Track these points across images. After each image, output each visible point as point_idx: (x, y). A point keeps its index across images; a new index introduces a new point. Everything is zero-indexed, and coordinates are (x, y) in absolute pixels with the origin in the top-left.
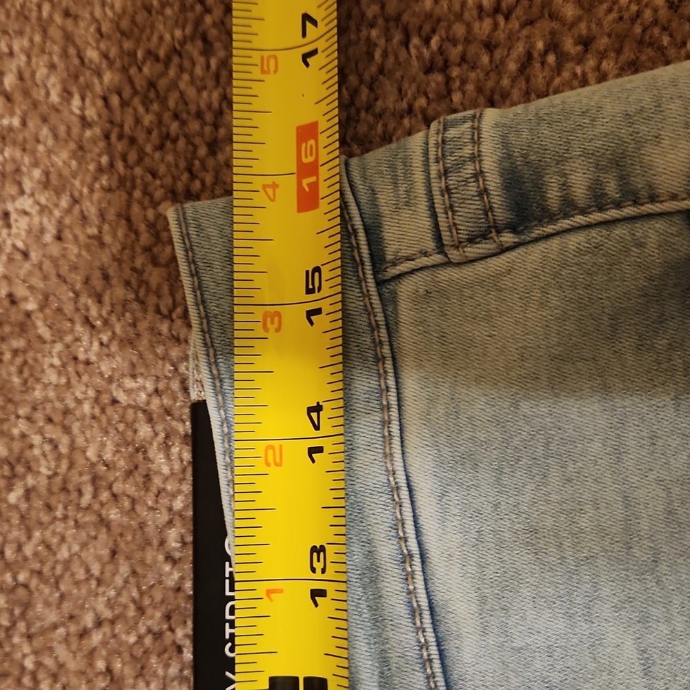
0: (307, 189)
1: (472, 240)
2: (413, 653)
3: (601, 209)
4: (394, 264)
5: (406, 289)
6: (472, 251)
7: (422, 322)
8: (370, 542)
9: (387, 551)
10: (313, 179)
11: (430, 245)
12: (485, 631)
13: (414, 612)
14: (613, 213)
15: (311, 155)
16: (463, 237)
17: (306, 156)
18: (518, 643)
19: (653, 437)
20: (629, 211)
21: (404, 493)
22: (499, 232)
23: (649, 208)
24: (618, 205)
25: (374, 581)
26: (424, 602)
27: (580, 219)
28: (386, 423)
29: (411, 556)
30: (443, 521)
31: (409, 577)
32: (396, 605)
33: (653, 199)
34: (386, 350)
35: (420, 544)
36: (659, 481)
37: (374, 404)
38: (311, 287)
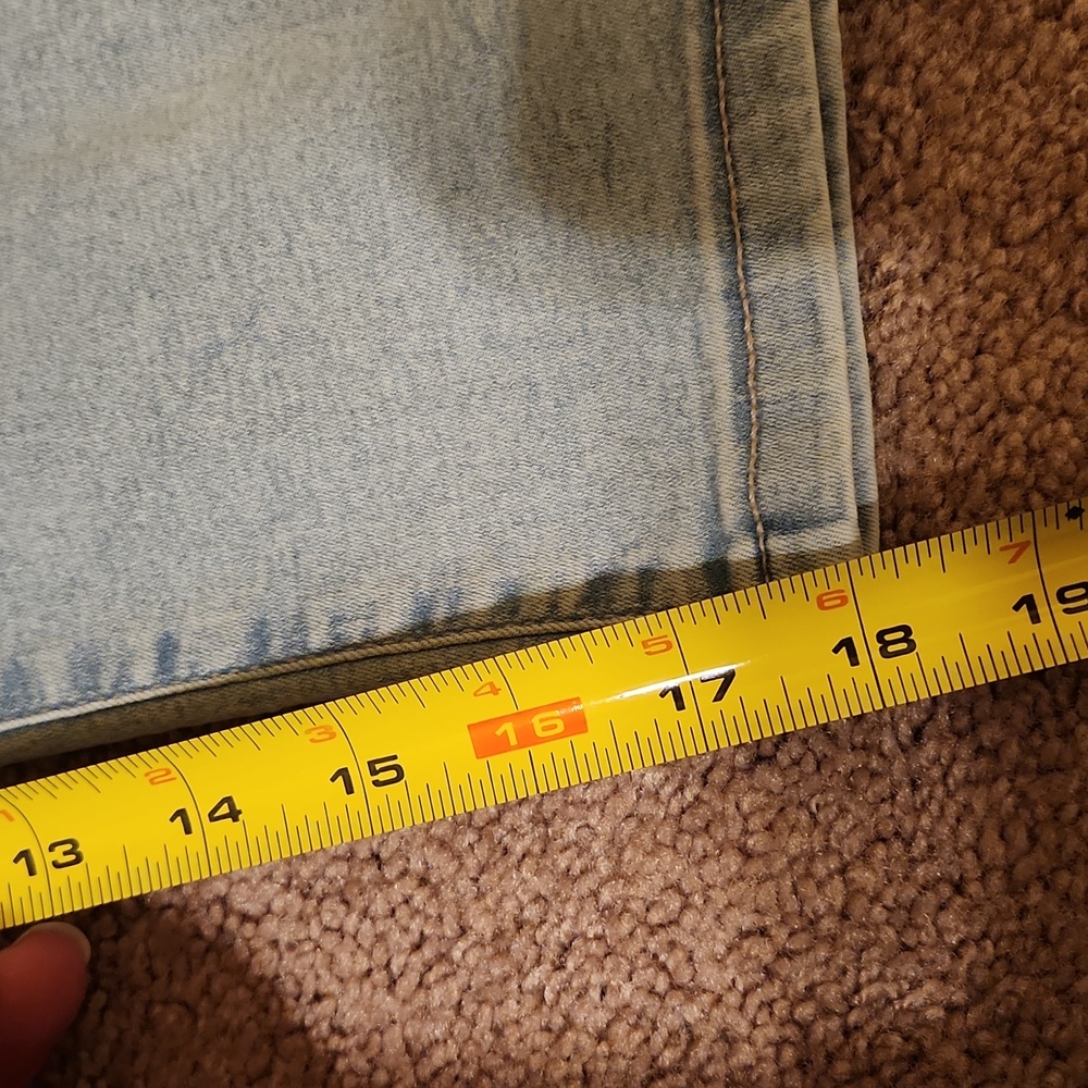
0: (499, 732)
10: (513, 741)
15: (545, 729)
17: (541, 721)
38: (378, 767)
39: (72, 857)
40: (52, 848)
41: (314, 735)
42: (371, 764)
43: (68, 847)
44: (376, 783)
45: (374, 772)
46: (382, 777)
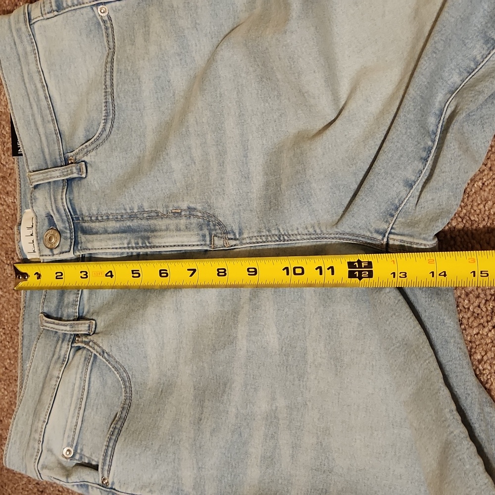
1: (48, 13)
2: (47, 107)
3: (74, 6)
4: (33, 20)
5: (36, 26)
6: (49, 16)
7: (41, 33)
8: (35, 84)
9: (39, 85)
11: (40, 15)
12: (61, 101)
13: (46, 98)
14: (76, 7)
16: (46, 12)
18: (68, 103)
19: (92, 57)
20: (79, 7)
21: (41, 72)
22: (54, 11)
23: (83, 6)
24: (77, 5)
25: (37, 92)
26: (48, 96)
27: (70, 9)
28: (36, 57)
29: (44, 86)
30: (50, 78)
31: (44, 90)
32: (42, 96)
33: (83, 4)
34: (33, 40)
35: (46, 84)
36: (93, 66)
37: (32, 53)
39: (404, 276)
40: (400, 273)
41: (470, 260)
42: (481, 272)
43: (404, 274)
44: (481, 276)
45: (481, 273)
46: (483, 275)
